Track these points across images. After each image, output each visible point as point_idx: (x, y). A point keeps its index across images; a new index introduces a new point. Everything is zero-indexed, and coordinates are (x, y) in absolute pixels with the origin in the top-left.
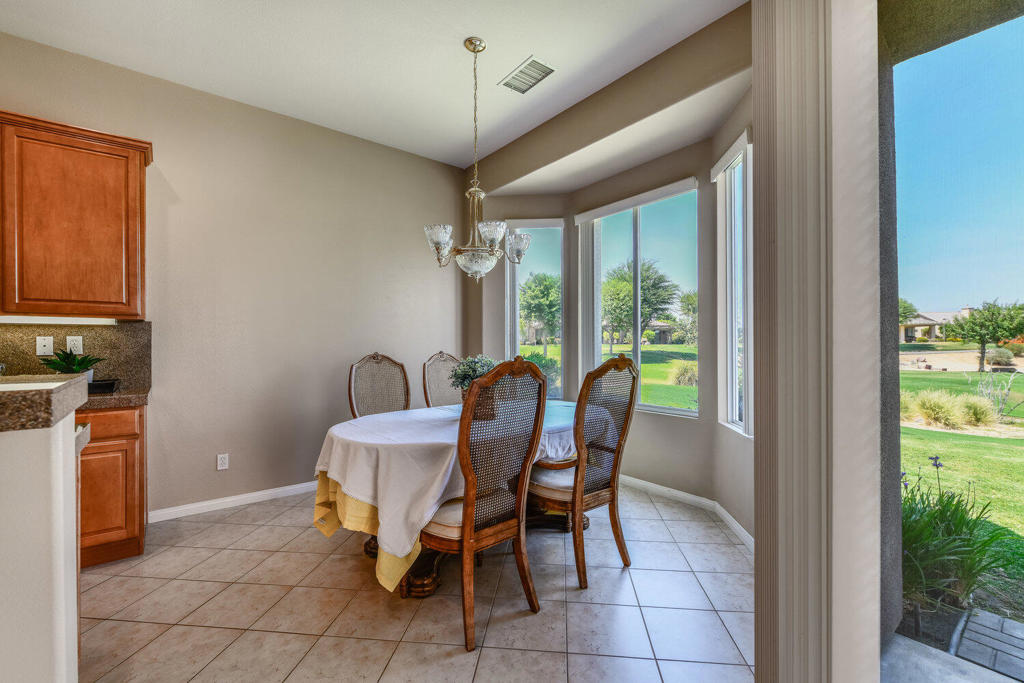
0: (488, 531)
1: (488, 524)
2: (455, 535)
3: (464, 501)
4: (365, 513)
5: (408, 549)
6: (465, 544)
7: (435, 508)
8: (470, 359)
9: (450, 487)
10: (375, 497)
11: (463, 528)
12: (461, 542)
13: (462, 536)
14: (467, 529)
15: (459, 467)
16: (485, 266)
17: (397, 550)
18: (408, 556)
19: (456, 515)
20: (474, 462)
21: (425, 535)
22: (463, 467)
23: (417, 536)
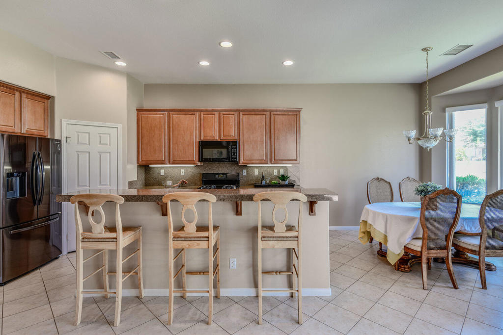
0: (432, 251)
1: (433, 249)
2: (419, 249)
3: (423, 239)
4: (382, 237)
5: (399, 252)
6: (423, 253)
7: (410, 240)
8: (425, 183)
9: (416, 233)
10: (386, 231)
11: (422, 247)
12: (421, 252)
13: (422, 250)
14: (424, 248)
15: (420, 225)
16: (432, 144)
17: (395, 251)
18: (399, 254)
19: (420, 243)
20: (427, 225)
21: (406, 248)
22: (422, 225)
23: (403, 247)
